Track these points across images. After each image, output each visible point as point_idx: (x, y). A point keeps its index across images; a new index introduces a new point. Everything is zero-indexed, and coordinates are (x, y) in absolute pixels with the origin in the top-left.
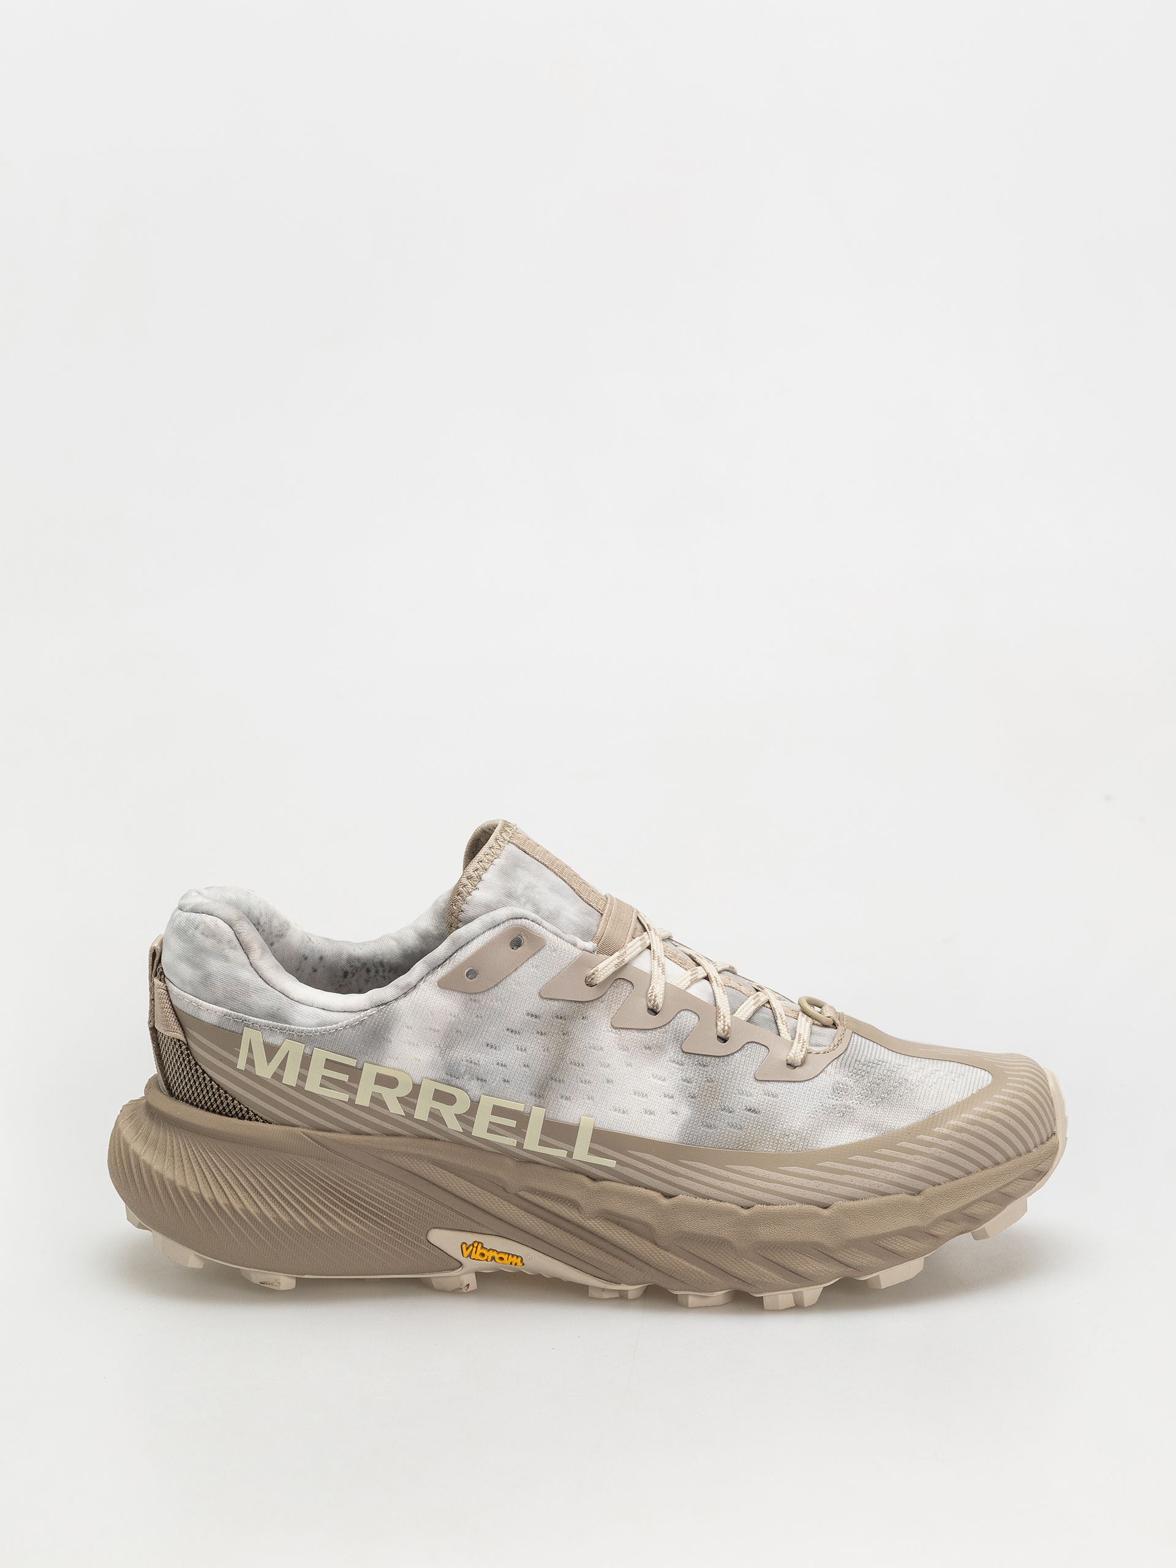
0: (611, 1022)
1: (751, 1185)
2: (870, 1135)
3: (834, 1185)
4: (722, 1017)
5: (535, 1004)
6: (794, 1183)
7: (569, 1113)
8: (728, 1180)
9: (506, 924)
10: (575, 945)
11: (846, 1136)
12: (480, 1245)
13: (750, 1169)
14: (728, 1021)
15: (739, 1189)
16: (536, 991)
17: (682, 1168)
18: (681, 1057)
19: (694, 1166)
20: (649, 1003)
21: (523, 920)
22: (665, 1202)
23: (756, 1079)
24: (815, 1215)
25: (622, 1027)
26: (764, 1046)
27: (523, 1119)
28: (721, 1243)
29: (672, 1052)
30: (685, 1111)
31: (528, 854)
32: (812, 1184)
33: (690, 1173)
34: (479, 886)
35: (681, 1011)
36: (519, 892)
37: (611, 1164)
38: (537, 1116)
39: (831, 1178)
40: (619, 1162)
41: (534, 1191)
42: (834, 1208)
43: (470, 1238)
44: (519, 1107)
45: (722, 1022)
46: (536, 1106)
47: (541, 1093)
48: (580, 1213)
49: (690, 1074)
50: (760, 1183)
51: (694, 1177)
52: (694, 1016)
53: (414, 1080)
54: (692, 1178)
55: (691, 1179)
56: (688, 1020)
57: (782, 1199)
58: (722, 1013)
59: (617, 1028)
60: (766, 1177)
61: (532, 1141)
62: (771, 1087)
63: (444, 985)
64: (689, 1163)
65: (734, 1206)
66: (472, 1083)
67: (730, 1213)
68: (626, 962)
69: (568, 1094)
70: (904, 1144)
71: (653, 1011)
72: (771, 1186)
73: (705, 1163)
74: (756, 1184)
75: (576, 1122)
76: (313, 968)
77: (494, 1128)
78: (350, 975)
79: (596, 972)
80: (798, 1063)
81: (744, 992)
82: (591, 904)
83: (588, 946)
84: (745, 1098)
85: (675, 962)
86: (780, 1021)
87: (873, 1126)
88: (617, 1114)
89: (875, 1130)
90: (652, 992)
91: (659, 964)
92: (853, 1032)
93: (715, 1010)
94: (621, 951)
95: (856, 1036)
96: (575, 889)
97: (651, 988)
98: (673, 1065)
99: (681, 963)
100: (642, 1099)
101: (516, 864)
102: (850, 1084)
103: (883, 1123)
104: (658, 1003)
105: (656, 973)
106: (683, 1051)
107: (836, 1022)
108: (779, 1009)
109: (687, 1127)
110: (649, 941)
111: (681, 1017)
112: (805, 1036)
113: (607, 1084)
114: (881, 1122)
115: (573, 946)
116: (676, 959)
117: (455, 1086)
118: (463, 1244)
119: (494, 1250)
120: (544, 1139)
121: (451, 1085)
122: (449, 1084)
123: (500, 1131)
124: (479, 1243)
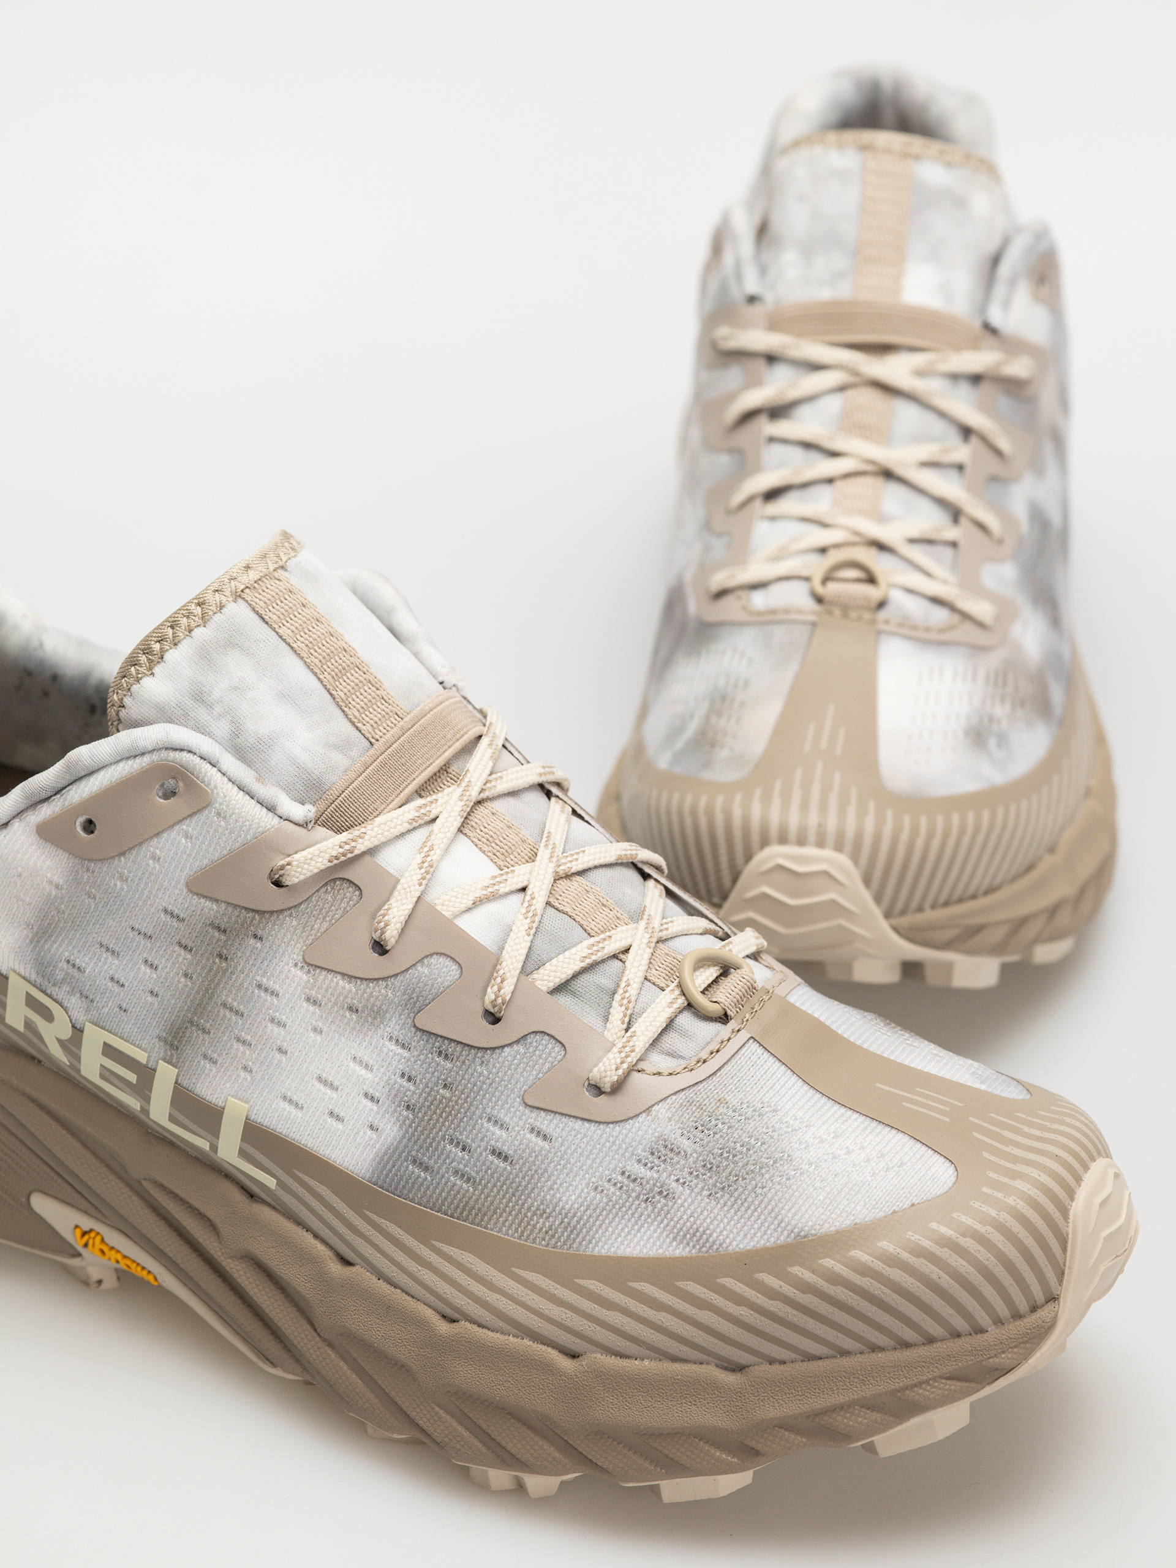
0: (303, 956)
1: (461, 1285)
3: (590, 1324)
4: (499, 980)
5: (177, 897)
6: (529, 1303)
7: (211, 1087)
8: (428, 1265)
9: (155, 757)
10: (271, 808)
12: (99, 1237)
13: (467, 1258)
14: (507, 990)
15: (441, 1286)
16: (185, 876)
17: (366, 1225)
18: (408, 1035)
19: (384, 1226)
20: (373, 933)
21: (185, 754)
22: (336, 1268)
23: (524, 1103)
24: (547, 1368)
25: (318, 964)
26: (560, 1043)
27: (146, 1074)
28: (400, 1368)
29: (394, 1025)
30: (391, 1131)
31: (267, 623)
32: (557, 1312)
34: (156, 670)
35: (432, 955)
36: (216, 694)
37: (271, 1182)
38: (165, 1076)
39: (590, 1312)
40: (280, 1183)
41: (162, 1187)
42: (584, 1362)
43: (87, 1223)
44: (141, 1057)
45: (496, 988)
46: (164, 1060)
47: (175, 1041)
48: (220, 1242)
49: (416, 1070)
50: (476, 1287)
51: (381, 1246)
52: (455, 967)
54: (377, 1245)
55: (375, 1246)
56: (442, 971)
57: (501, 1324)
58: (501, 972)
59: (312, 965)
60: (488, 1278)
61: (160, 1111)
62: (544, 1122)
63: (47, 833)
64: (374, 1217)
65: (429, 1313)
66: (73, 1000)
67: (422, 1325)
68: (356, 852)
69: (215, 1056)
70: (729, 1282)
71: (380, 948)
72: (492, 1297)
73: (401, 1229)
74: (468, 1287)
75: (220, 1104)
77: (107, 1074)
79: (289, 864)
80: (607, 1088)
81: (590, 926)
82: (359, 725)
83: (301, 812)
84: (498, 1132)
85: (484, 852)
86: (617, 997)
87: (692, 1235)
88: (286, 1105)
89: (691, 1244)
90: (384, 915)
91: (423, 862)
92: (752, 1037)
93: (497, 962)
94: (355, 832)
95: (753, 1046)
96: (336, 696)
97: (386, 907)
98: (392, 1046)
99: (498, 854)
100: (329, 1091)
101: (232, 641)
102: (686, 1144)
103: (711, 1235)
104: (391, 935)
105: (412, 873)
106: (415, 1026)
107: (729, 1012)
108: (633, 970)
109: (389, 1160)
110: (439, 809)
111: (429, 966)
112: (641, 1038)
113: (278, 1056)
114: (708, 1232)
115: (265, 810)
116: (493, 845)
117: (50, 996)
118: (77, 1227)
119: (118, 1251)
120: (176, 1114)
121: (47, 994)
122: (44, 992)
123: (116, 1081)
124: (98, 1234)
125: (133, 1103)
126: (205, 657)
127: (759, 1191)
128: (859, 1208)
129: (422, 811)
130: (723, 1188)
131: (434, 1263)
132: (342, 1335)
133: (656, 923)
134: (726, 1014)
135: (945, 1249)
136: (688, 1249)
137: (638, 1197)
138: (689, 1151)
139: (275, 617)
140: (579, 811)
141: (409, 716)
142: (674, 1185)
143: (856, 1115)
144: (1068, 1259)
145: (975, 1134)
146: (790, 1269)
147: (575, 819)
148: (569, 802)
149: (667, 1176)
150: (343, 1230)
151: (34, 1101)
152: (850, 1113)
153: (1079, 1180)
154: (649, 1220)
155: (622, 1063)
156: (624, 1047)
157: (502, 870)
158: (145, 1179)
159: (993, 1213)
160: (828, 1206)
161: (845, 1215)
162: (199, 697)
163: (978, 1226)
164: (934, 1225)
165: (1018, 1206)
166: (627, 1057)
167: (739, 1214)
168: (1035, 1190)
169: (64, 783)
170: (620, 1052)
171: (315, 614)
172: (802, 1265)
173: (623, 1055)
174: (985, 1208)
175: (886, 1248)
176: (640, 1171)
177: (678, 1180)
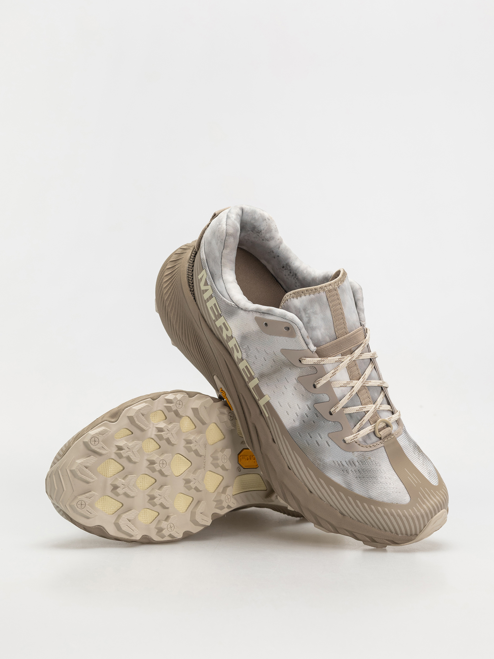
0: (298, 378)
2: (344, 485)
3: (318, 489)
4: (337, 407)
5: (277, 351)
7: (264, 390)
8: (291, 455)
9: (288, 321)
11: (337, 479)
12: (225, 394)
13: (299, 459)
14: (338, 410)
15: (291, 461)
16: (281, 348)
17: (282, 438)
18: (311, 407)
19: (286, 441)
21: (295, 324)
22: (271, 441)
23: (328, 435)
24: (304, 491)
26: (342, 427)
27: (252, 377)
29: (309, 403)
30: (297, 424)
31: (328, 300)
32: (313, 482)
33: (283, 442)
34: (298, 298)
35: (325, 393)
36: (309, 311)
37: (267, 416)
38: (256, 381)
39: (319, 487)
40: (269, 417)
41: (243, 397)
42: (312, 495)
43: (224, 389)
44: (253, 374)
45: (335, 408)
46: (257, 378)
47: (262, 376)
48: (250, 418)
49: (309, 415)
50: (298, 466)
52: (329, 398)
53: (233, 334)
55: (282, 444)
56: (326, 398)
57: (299, 476)
58: (338, 405)
59: (299, 381)
60: (302, 466)
61: (251, 385)
62: (330, 441)
63: (256, 319)
64: (285, 439)
65: (286, 464)
66: (244, 354)
67: (283, 465)
69: (269, 385)
70: (350, 498)
71: (315, 386)
72: (300, 470)
73: (289, 444)
75: (264, 394)
76: (274, 256)
77: (244, 371)
78: (284, 269)
79: (305, 359)
80: (347, 443)
81: (363, 402)
82: (336, 333)
83: (313, 348)
84: (319, 438)
85: (349, 374)
86: (360, 422)
87: (348, 484)
88: (278, 404)
89: (347, 486)
90: (319, 381)
91: (334, 373)
92: (384, 446)
93: (337, 403)
94: (323, 359)
95: (383, 448)
96: (335, 324)
97: (320, 379)
98: (307, 407)
99: (351, 375)
100: (289, 407)
101: (319, 300)
102: (357, 464)
103: (352, 486)
104: (318, 386)
105: (330, 374)
106: (314, 406)
107: (382, 438)
108: (367, 418)
109: (294, 429)
110: (344, 360)
111: (323, 395)
112: (360, 436)
113: (282, 393)
114: (352, 485)
115: (306, 344)
116: (351, 373)
117: (240, 349)
118: (221, 388)
119: (227, 399)
120: (254, 388)
121: (239, 348)
122: (239, 347)
123: (245, 373)
124: (225, 393)
125: (247, 380)
126: (311, 302)
127: (367, 483)
128: (385, 498)
129: (340, 360)
130: (360, 478)
131: (292, 455)
132: (266, 455)
133: (377, 407)
134: (381, 438)
135: (398, 517)
136: (346, 486)
137: (341, 469)
138: (357, 466)
139: (330, 300)
140: (376, 368)
141: (349, 334)
142: (350, 471)
143: (396, 475)
144: (424, 529)
145: (419, 493)
146: (364, 503)
147: (374, 369)
148: (374, 364)
149: (350, 468)
150: (277, 435)
151: (225, 361)
152: (395, 474)
153: (436, 514)
154: (341, 475)
155: (353, 439)
156: (355, 436)
157: (351, 380)
158: (241, 394)
159: (413, 514)
160: (379, 494)
161: (382, 498)
162: (305, 310)
163: (408, 516)
164: (399, 511)
165: (419, 515)
166: (354, 439)
167: (360, 485)
168: (424, 513)
169: (265, 312)
170: (354, 437)
171: (340, 302)
172: (367, 504)
173: (354, 438)
174: (412, 512)
175: (386, 510)
176: (344, 463)
177: (351, 470)
